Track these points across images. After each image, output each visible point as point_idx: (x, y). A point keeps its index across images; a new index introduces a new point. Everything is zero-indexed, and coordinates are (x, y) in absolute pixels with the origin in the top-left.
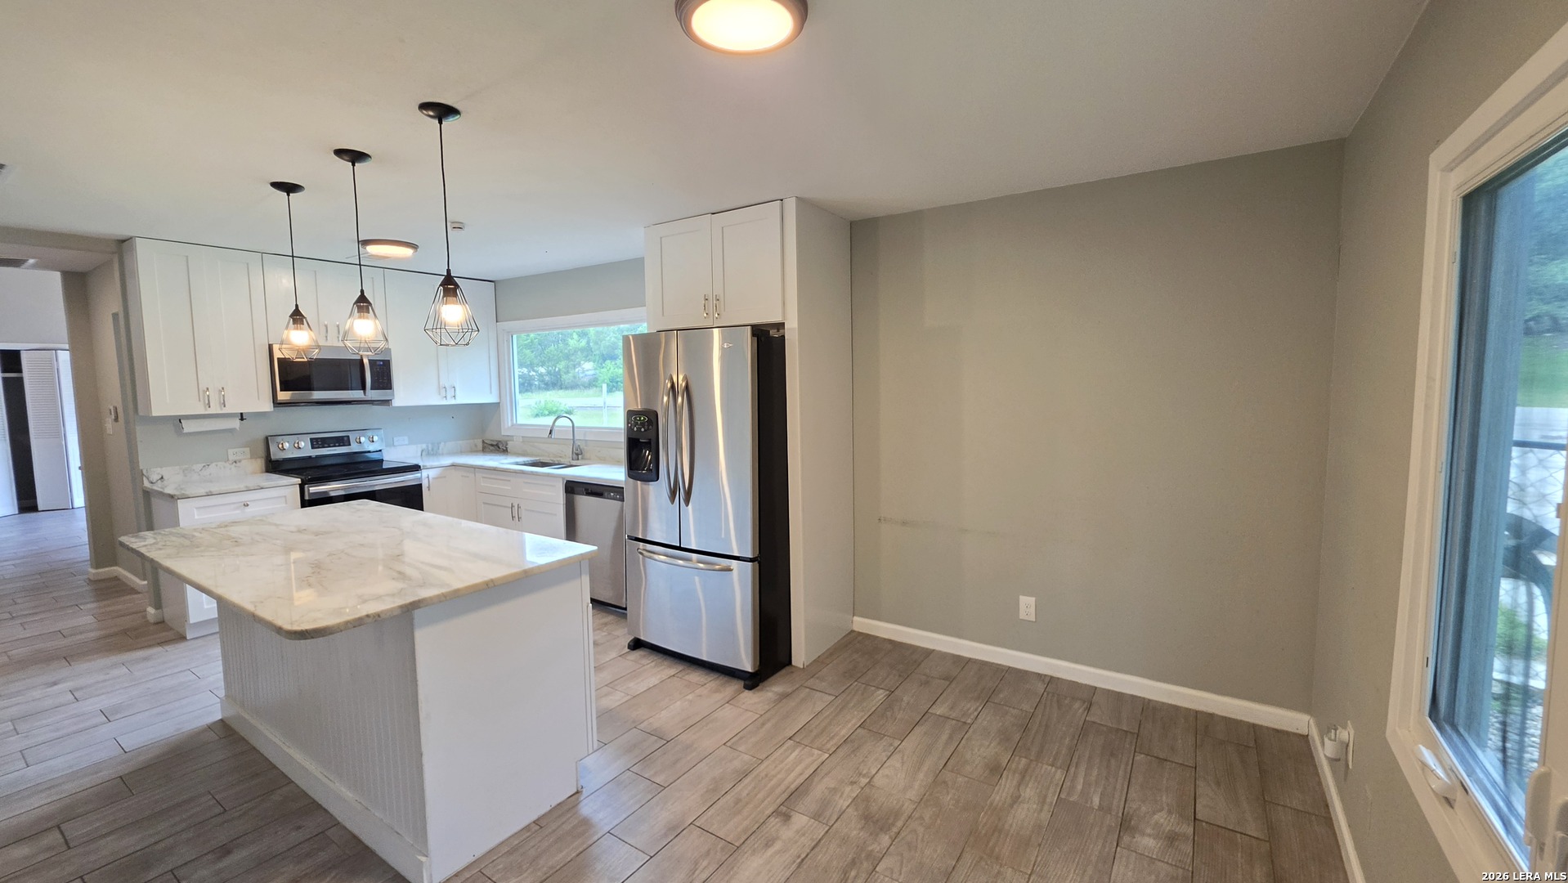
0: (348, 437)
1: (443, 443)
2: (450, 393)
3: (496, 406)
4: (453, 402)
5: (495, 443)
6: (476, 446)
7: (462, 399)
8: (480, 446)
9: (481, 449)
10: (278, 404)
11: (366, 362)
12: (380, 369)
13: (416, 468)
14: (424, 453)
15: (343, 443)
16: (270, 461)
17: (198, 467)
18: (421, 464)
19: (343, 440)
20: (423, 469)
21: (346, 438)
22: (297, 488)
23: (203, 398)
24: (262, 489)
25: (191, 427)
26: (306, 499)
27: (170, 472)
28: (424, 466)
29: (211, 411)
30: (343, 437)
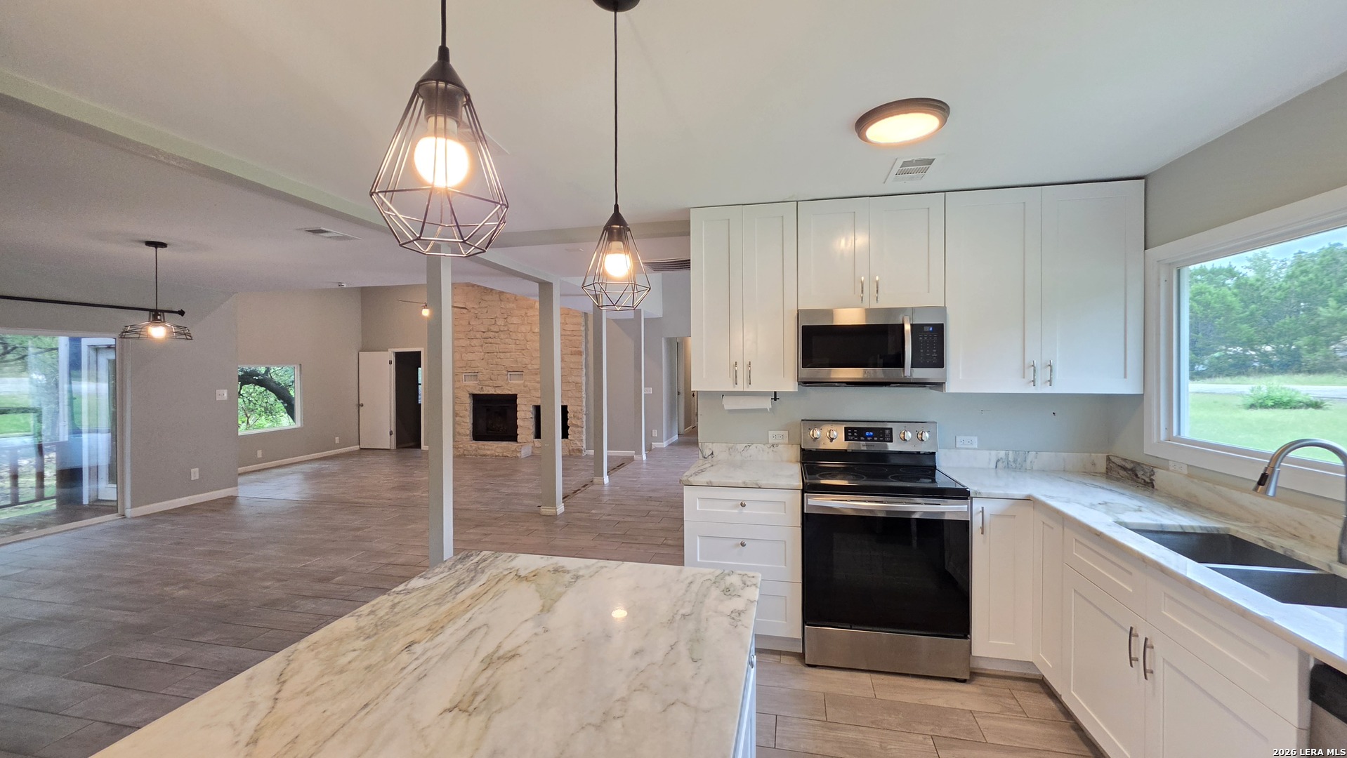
0: (891, 429)
1: (1032, 454)
2: (1043, 375)
3: (1134, 402)
4: (1047, 390)
5: (1129, 466)
6: (1094, 464)
7: (1066, 384)
8: (1102, 466)
9: (1103, 470)
10: (804, 383)
11: (907, 327)
12: (928, 337)
13: (962, 494)
14: (1000, 464)
15: (884, 437)
16: (803, 450)
17: (741, 447)
18: (972, 488)
19: (883, 434)
20: (972, 498)
21: (887, 431)
22: (799, 493)
23: (733, 374)
24: (760, 488)
25: (729, 404)
26: (805, 512)
27: (718, 449)
28: (976, 493)
29: (739, 388)
30: (884, 429)
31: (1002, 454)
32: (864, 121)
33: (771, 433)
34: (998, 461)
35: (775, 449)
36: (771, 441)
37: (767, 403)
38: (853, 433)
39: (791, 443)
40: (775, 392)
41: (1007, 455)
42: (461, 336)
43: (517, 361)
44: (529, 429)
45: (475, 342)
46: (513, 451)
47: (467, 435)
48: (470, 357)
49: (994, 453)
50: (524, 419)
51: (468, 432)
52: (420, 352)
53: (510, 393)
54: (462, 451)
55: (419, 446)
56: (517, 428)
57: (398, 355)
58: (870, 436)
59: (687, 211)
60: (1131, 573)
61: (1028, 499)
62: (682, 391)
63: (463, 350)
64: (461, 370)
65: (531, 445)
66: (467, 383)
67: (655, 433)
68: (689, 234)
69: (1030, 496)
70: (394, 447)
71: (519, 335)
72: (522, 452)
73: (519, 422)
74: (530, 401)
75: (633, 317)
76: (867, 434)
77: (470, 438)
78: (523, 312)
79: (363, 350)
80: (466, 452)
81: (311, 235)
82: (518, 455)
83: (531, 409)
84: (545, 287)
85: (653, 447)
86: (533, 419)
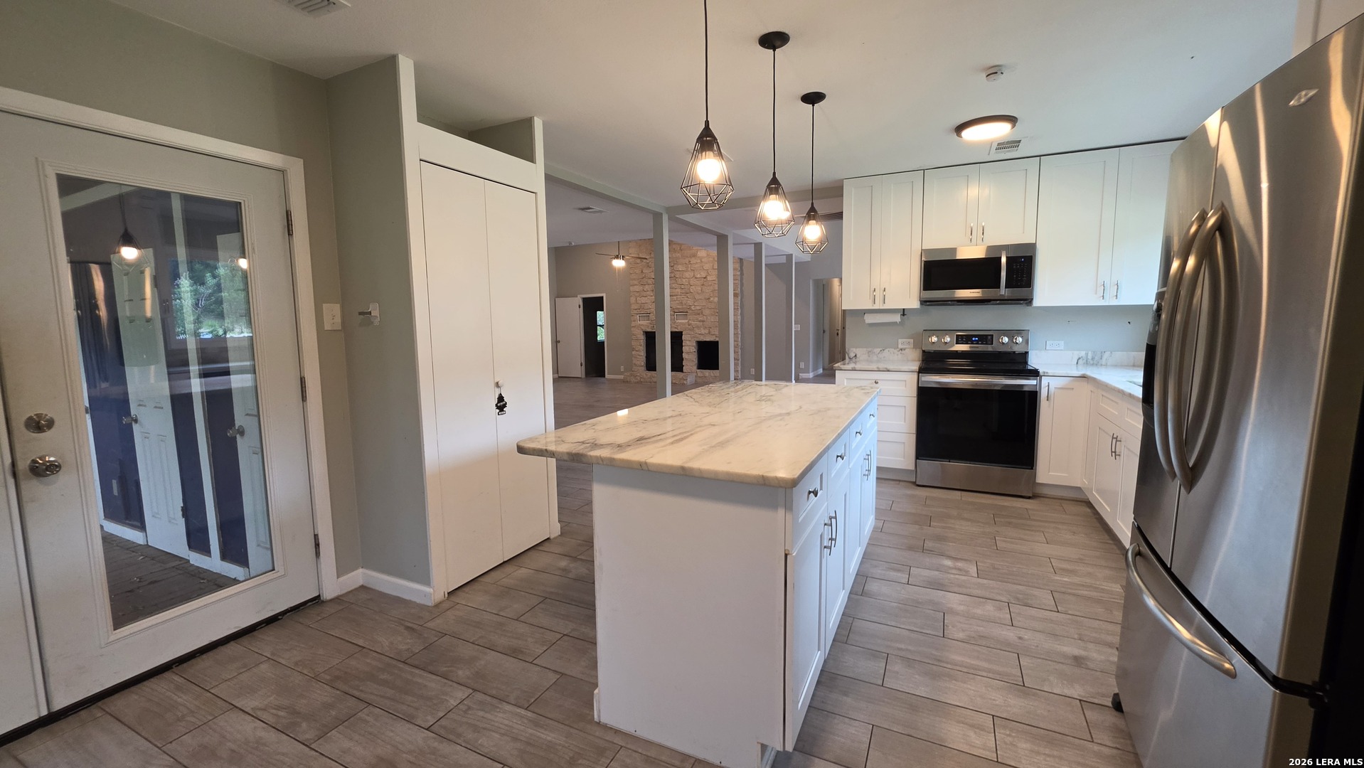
0: (991, 336)
1: (1108, 353)
2: (1111, 290)
4: (1115, 302)
10: (924, 302)
11: (1004, 260)
12: (1020, 265)
13: (1035, 373)
14: (1080, 361)
15: (986, 341)
16: (924, 351)
17: (877, 350)
18: (1041, 371)
19: (985, 338)
20: (1042, 376)
21: (989, 337)
22: (915, 376)
23: (872, 297)
24: (888, 371)
25: (869, 319)
26: (920, 385)
27: (860, 352)
28: (1044, 373)
29: (876, 307)
30: (987, 336)
31: (1083, 354)
32: (960, 128)
33: (900, 341)
34: (1079, 358)
35: (903, 352)
36: (900, 346)
37: (897, 318)
38: (962, 339)
39: (915, 347)
40: (904, 309)
41: (1087, 354)
42: (636, 282)
43: (682, 303)
44: (693, 361)
45: (647, 287)
46: (680, 379)
47: (642, 366)
48: (643, 300)
49: (1076, 352)
50: (688, 353)
51: (643, 364)
52: (602, 297)
53: (677, 330)
54: (639, 378)
55: (603, 376)
56: (683, 360)
57: (585, 300)
58: (975, 340)
59: (842, 181)
60: (1117, 403)
61: (1083, 377)
62: (827, 328)
63: (637, 294)
64: (635, 312)
65: (695, 374)
66: (642, 322)
67: (802, 365)
68: (842, 196)
69: (1084, 374)
70: (584, 376)
71: (684, 280)
72: (688, 380)
73: (684, 355)
74: (694, 337)
75: (785, 262)
76: (974, 339)
77: (644, 368)
78: (687, 261)
79: (559, 296)
80: (642, 380)
81: (581, 212)
82: (685, 382)
83: (695, 344)
84: (722, 240)
85: (800, 378)
86: (696, 353)
